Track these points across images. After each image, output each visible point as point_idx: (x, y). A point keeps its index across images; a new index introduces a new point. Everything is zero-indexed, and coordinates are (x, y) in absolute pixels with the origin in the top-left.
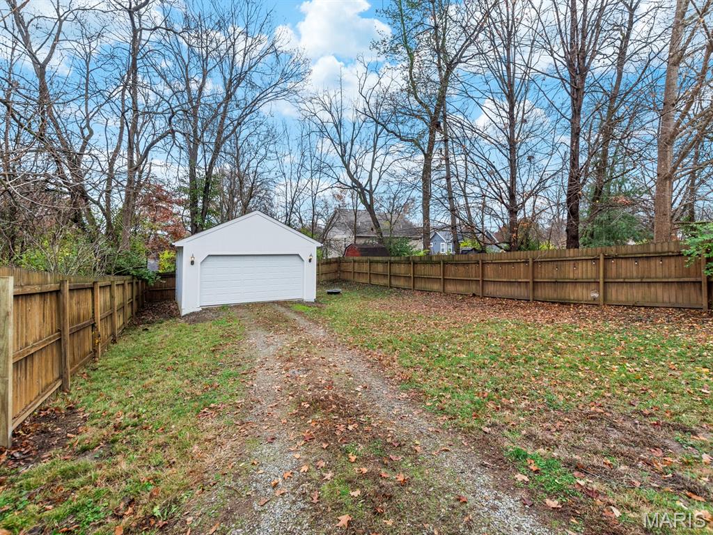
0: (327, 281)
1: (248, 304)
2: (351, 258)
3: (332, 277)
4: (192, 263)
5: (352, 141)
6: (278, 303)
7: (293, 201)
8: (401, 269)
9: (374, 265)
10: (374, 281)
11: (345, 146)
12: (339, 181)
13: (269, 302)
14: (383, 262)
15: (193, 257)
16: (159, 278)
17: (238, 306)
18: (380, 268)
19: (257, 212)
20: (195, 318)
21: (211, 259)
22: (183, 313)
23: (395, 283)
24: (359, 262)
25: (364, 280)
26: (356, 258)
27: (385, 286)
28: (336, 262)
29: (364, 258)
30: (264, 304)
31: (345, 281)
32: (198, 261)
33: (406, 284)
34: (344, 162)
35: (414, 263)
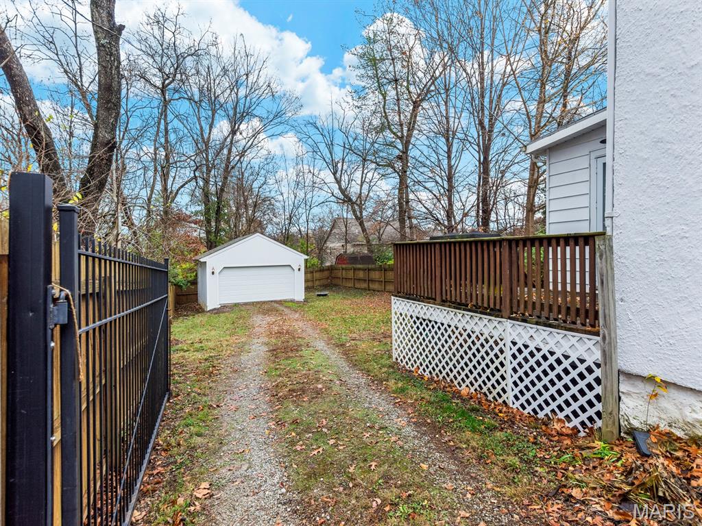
0: (320, 286)
1: (253, 303)
2: (340, 266)
3: (325, 282)
4: (213, 273)
5: (343, 160)
6: (276, 302)
7: (290, 216)
8: (375, 275)
9: (357, 272)
10: (357, 285)
11: (336, 166)
12: (333, 195)
13: (269, 301)
14: (364, 270)
15: (213, 269)
16: (189, 284)
17: (246, 304)
18: (361, 274)
19: (258, 234)
20: (217, 311)
21: (225, 270)
22: (208, 310)
23: (371, 286)
24: (346, 269)
25: (351, 285)
26: (344, 266)
27: (365, 289)
28: (328, 270)
29: (350, 266)
30: (264, 302)
31: (336, 285)
32: (217, 272)
33: (380, 287)
34: (336, 179)
35: (385, 270)
